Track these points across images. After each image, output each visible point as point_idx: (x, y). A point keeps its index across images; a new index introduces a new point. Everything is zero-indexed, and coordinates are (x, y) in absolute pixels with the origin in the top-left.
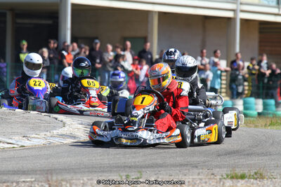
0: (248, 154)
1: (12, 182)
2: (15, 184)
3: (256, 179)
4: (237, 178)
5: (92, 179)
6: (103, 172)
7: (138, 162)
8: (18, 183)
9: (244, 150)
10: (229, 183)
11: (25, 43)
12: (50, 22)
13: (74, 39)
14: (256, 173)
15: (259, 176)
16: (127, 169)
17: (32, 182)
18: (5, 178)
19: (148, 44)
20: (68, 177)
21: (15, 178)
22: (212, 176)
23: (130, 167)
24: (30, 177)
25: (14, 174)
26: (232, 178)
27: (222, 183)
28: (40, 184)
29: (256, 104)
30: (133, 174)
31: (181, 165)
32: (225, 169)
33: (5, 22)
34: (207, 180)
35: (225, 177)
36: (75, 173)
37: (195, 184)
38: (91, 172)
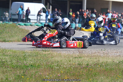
11: (71, 10)
12: (80, 4)
13: (87, 9)
16: (102, 48)
17: (74, 51)
19: (109, 10)
33: (67, 4)
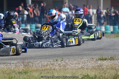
0: (107, 50)
1: (8, 64)
2: (9, 64)
3: (111, 60)
4: (103, 60)
5: (41, 62)
6: (46, 58)
7: (61, 54)
8: (10, 64)
9: (106, 48)
10: (100, 62)
14: (111, 58)
15: (112, 59)
18: (5, 61)
20: (32, 61)
21: (9, 62)
22: (92, 59)
23: (57, 56)
24: (16, 61)
25: (9, 60)
26: (101, 60)
27: (96, 62)
28: (20, 64)
29: (110, 28)
30: (59, 59)
31: (79, 55)
32: (98, 56)
34: (90, 61)
35: (98, 59)
36: (34, 59)
37: (85, 63)
38: (41, 59)
